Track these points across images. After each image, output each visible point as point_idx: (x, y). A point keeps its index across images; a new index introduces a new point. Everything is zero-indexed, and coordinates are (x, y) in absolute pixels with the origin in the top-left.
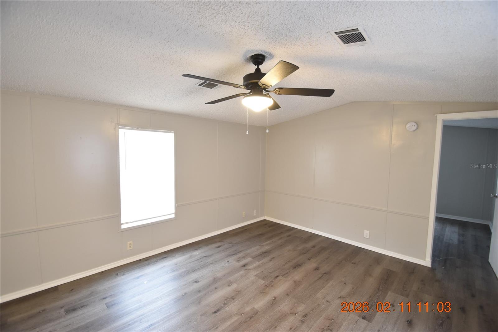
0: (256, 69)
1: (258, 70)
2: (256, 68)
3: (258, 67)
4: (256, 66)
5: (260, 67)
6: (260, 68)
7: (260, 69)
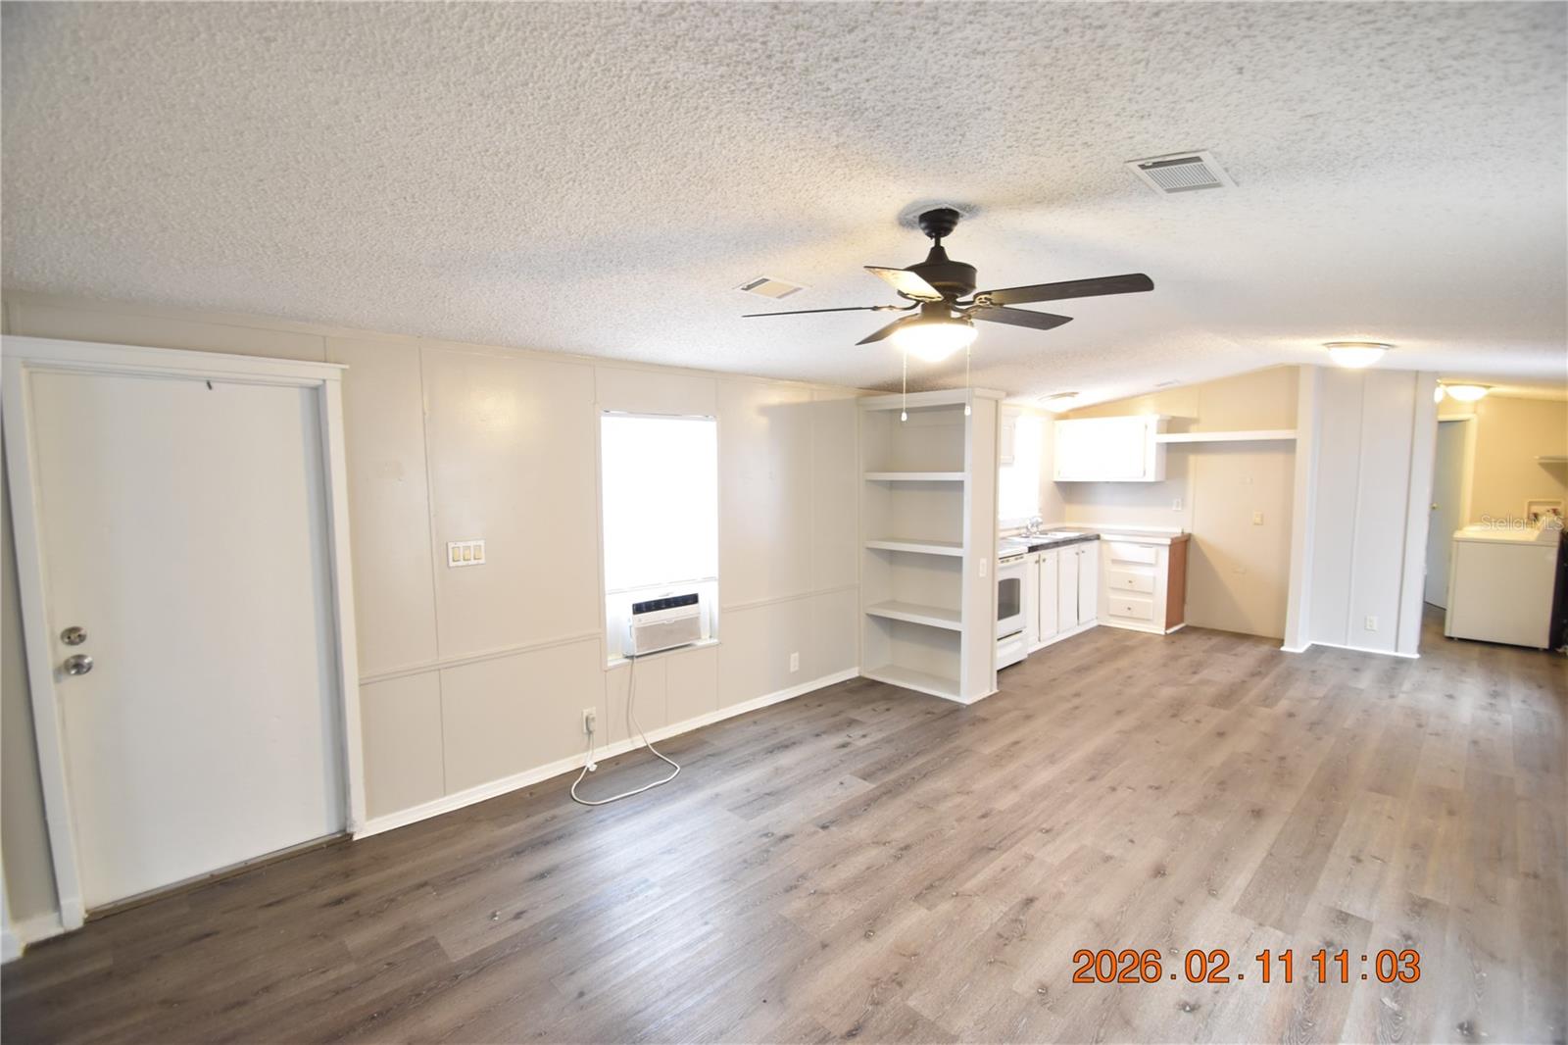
0: (932, 249)
1: (938, 252)
2: (933, 245)
3: (938, 242)
4: (934, 240)
5: (944, 241)
6: (942, 245)
7: (942, 248)
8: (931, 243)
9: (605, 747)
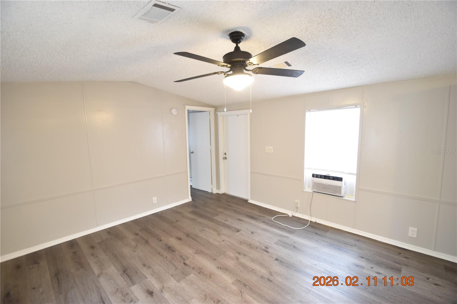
0: (235, 47)
1: (237, 48)
2: (235, 46)
3: (237, 45)
6: (239, 46)
8: (234, 45)
9: (302, 215)
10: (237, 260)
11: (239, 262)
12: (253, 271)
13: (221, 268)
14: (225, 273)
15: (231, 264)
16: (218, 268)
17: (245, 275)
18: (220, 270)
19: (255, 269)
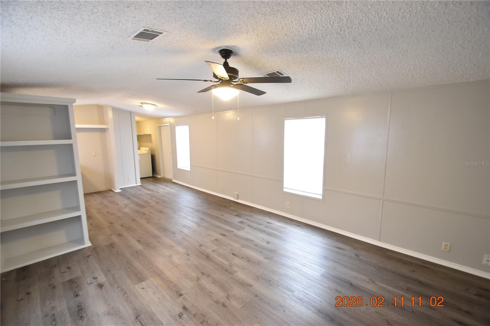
0: (224, 62)
1: (226, 64)
3: (226, 60)
5: (228, 60)
6: (227, 61)
7: (228, 63)
8: (224, 60)
10: (228, 295)
11: (227, 292)
12: (215, 282)
13: (248, 285)
14: (244, 281)
15: (237, 291)
16: (251, 286)
17: (223, 278)
18: (249, 283)
19: (212, 284)
